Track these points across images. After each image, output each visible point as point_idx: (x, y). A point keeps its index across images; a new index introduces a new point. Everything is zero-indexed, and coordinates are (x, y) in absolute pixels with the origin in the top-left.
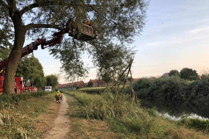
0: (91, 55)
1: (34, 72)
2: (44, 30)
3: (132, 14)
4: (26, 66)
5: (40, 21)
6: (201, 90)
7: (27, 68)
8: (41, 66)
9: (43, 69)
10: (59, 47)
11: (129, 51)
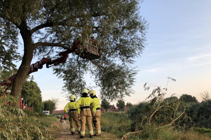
0: (93, 75)
1: (32, 95)
2: (50, 50)
3: (132, 37)
4: (25, 89)
5: (46, 41)
6: (203, 112)
7: (26, 91)
8: (39, 90)
9: (41, 94)
10: (63, 66)
11: (131, 70)
